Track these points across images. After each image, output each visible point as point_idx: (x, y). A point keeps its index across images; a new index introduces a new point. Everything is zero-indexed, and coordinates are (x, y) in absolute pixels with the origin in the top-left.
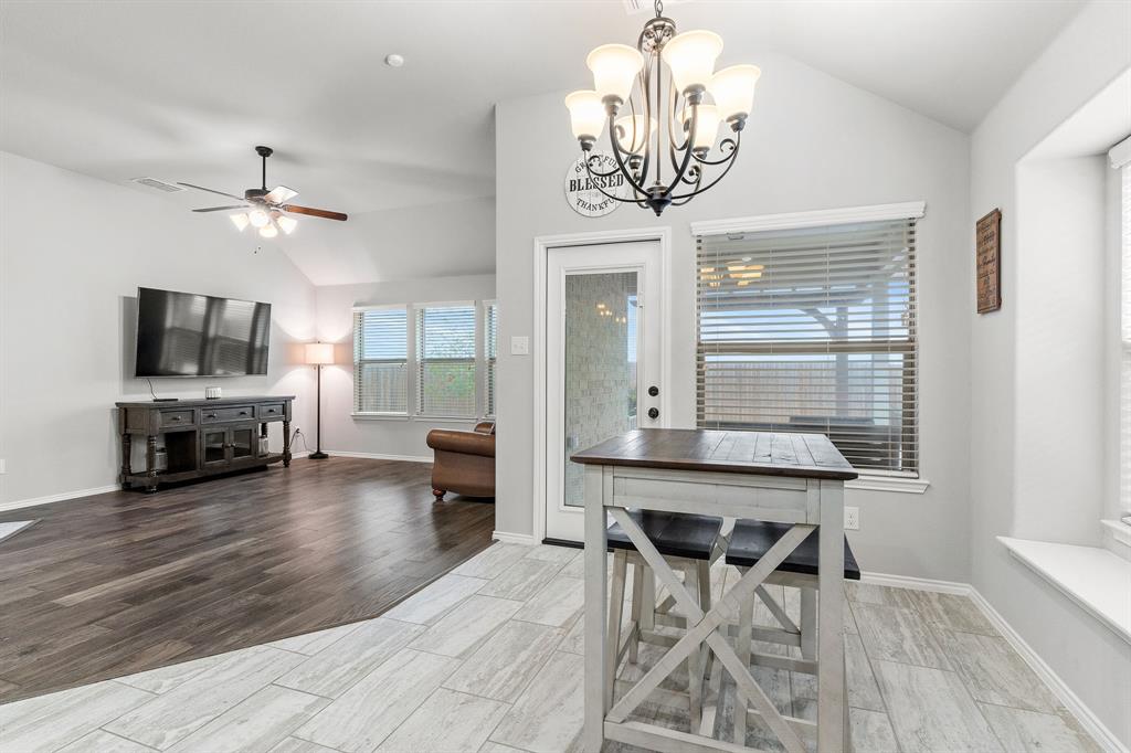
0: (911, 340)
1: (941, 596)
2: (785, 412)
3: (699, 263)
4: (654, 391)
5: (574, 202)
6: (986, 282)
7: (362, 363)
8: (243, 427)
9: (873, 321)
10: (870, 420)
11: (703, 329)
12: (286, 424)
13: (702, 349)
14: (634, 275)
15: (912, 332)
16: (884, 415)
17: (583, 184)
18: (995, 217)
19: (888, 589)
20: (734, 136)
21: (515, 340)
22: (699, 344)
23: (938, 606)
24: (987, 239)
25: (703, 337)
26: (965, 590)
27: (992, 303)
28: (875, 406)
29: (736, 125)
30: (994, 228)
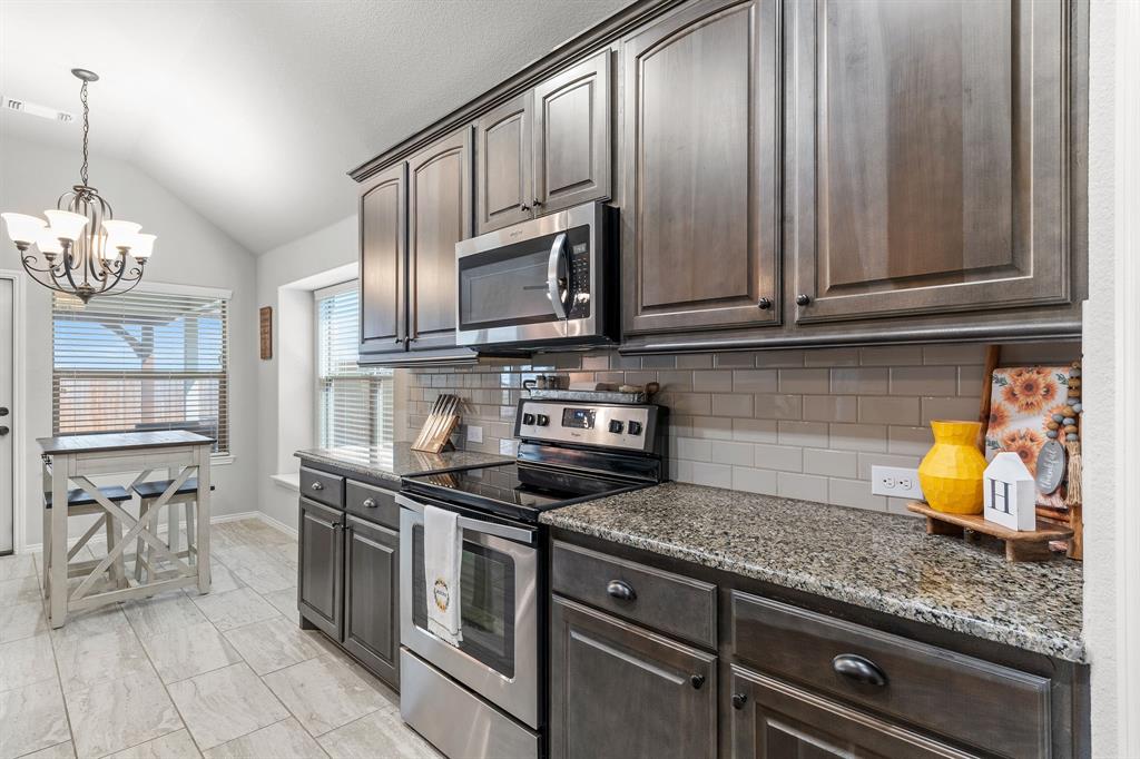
0: (224, 372)
1: (242, 521)
2: (132, 421)
3: (54, 318)
4: (3, 412)
6: (265, 343)
9: (185, 364)
11: (56, 360)
13: (57, 376)
15: (225, 367)
18: (269, 310)
20: (139, 267)
22: (54, 372)
23: (241, 525)
24: (265, 320)
25: (56, 366)
26: (255, 514)
27: (268, 355)
28: (188, 414)
29: (142, 261)
30: (268, 316)
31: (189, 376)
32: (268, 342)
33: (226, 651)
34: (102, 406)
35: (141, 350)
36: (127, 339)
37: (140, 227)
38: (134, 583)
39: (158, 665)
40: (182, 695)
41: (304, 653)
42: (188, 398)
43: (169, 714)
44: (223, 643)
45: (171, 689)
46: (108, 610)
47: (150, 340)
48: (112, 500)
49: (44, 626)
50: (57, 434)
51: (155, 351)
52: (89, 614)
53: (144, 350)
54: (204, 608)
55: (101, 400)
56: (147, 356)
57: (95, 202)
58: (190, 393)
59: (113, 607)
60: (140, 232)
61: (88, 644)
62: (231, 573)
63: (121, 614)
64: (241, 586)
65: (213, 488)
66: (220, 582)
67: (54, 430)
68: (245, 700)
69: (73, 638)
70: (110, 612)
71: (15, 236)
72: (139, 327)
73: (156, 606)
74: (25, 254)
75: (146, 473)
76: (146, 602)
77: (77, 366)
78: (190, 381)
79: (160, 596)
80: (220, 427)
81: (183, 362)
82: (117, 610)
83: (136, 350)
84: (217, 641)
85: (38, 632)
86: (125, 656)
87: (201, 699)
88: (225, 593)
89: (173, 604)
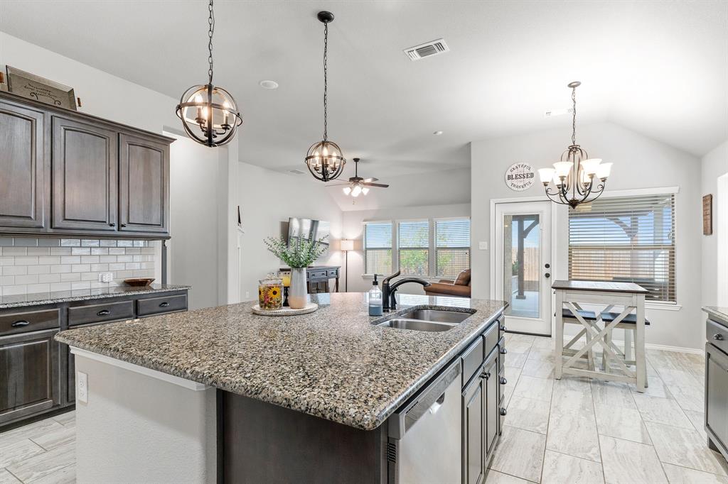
0: (673, 245)
1: (686, 354)
2: (611, 275)
4: (547, 266)
5: (509, 185)
6: (707, 222)
7: (367, 249)
8: (323, 280)
9: (654, 240)
10: (653, 279)
11: (571, 240)
12: (337, 279)
13: (571, 248)
14: (538, 215)
15: (673, 242)
16: (660, 277)
17: (514, 177)
18: (709, 197)
19: (662, 351)
20: (603, 183)
21: (481, 243)
22: (570, 246)
23: (685, 356)
24: (707, 205)
25: (571, 243)
27: (709, 231)
28: (656, 273)
29: (604, 180)
30: (709, 202)
31: (657, 247)
32: (709, 221)
33: (642, 433)
34: (611, 265)
35: (631, 232)
36: (621, 226)
37: (601, 160)
38: (597, 370)
39: (598, 421)
40: (607, 445)
41: (705, 465)
42: (656, 263)
43: (595, 450)
44: (642, 427)
45: (601, 437)
46: (583, 380)
47: (636, 225)
48: (585, 318)
49: (553, 376)
50: (570, 279)
51: (639, 232)
52: (573, 378)
53: (632, 232)
54: (637, 401)
55: (610, 262)
56: (634, 236)
57: (578, 152)
58: (658, 259)
59: (586, 379)
60: (601, 163)
61: (569, 393)
62: (665, 386)
63: (589, 385)
64: (669, 397)
65: (647, 323)
66: (654, 389)
67: (569, 277)
68: (644, 471)
69: (563, 387)
70: (584, 381)
71: (543, 180)
72: (629, 218)
73: (609, 388)
74: (547, 187)
75: (610, 306)
76: (604, 383)
77: (606, 242)
78: (657, 251)
79: (613, 383)
80: (670, 284)
81: (652, 238)
82: (587, 382)
83: (627, 233)
84: (639, 424)
85: (549, 378)
86: (583, 408)
87: (616, 453)
88: (655, 397)
89: (619, 391)
